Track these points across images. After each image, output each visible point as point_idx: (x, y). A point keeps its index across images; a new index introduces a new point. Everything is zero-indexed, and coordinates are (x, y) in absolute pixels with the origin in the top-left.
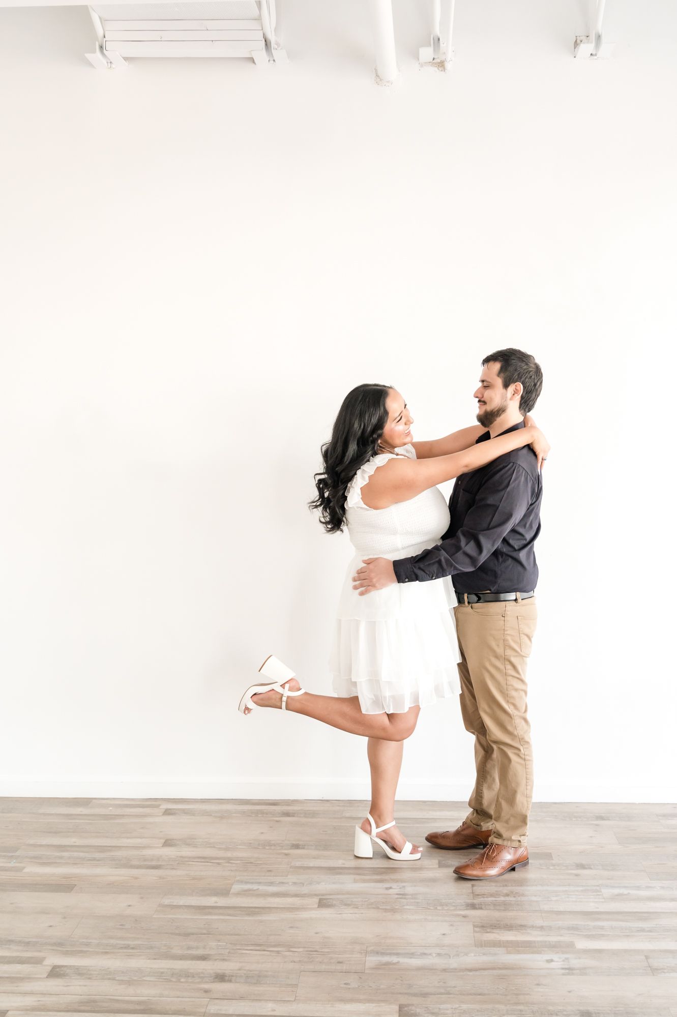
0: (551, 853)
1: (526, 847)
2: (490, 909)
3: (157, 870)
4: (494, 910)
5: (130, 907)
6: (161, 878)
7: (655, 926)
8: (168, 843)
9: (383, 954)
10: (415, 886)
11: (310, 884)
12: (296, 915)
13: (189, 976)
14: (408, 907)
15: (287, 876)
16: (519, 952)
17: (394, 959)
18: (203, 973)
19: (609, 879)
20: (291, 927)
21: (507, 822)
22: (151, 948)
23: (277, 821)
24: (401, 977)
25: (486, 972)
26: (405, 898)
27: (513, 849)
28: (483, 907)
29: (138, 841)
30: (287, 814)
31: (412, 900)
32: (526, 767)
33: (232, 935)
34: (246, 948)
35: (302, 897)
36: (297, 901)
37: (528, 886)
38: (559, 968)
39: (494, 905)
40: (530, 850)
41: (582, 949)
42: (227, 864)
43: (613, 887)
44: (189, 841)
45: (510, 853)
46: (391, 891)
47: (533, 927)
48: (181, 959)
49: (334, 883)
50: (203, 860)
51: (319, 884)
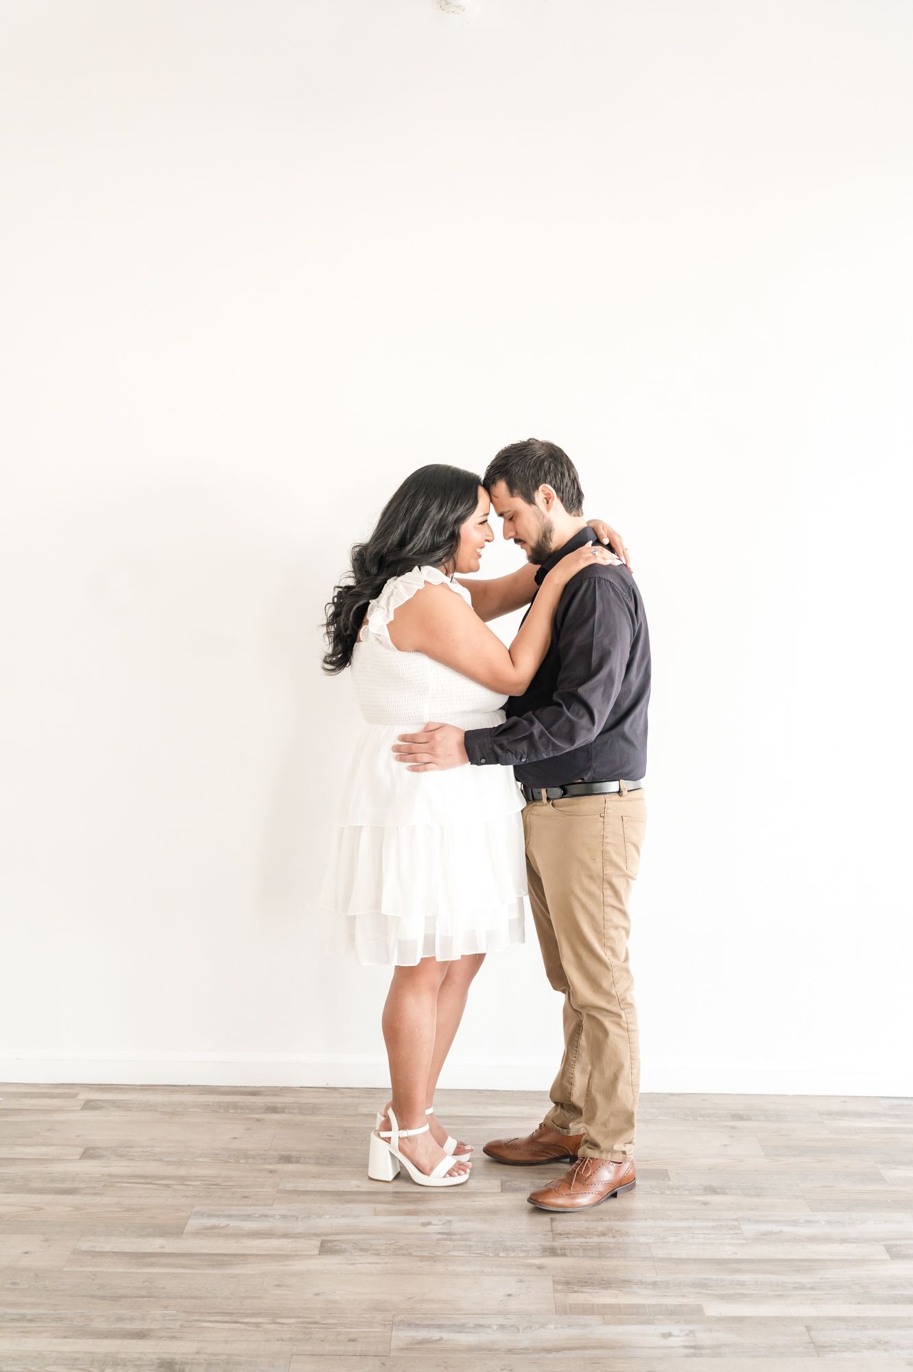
0: (666, 1170)
1: (632, 1162)
2: (578, 1256)
3: (70, 1197)
4: (583, 1257)
5: (26, 1255)
6: (77, 1208)
7: (819, 1280)
8: (89, 1153)
9: (417, 1326)
10: (466, 1221)
11: (308, 1217)
12: (286, 1266)
13: (118, 1365)
14: (455, 1253)
15: (272, 1205)
16: (621, 1323)
17: (435, 1334)
18: (140, 1359)
19: (752, 1209)
20: (279, 1286)
21: (605, 1125)
22: (60, 1319)
23: (258, 1120)
24: (445, 1362)
25: (573, 1354)
26: (451, 1240)
27: (615, 1165)
28: (568, 1252)
29: (44, 1149)
30: (273, 1109)
31: (461, 1243)
32: (629, 1041)
33: (186, 1298)
34: (208, 1319)
35: (293, 1237)
36: (287, 1245)
37: (633, 1220)
38: (680, 1347)
39: (584, 1249)
40: (638, 1166)
41: (714, 1317)
42: (180, 1187)
43: (757, 1222)
44: (121, 1151)
45: (610, 1172)
46: (429, 1229)
47: (641, 1283)
48: (106, 1337)
49: (343, 1216)
50: (142, 1181)
51: (320, 1218)
